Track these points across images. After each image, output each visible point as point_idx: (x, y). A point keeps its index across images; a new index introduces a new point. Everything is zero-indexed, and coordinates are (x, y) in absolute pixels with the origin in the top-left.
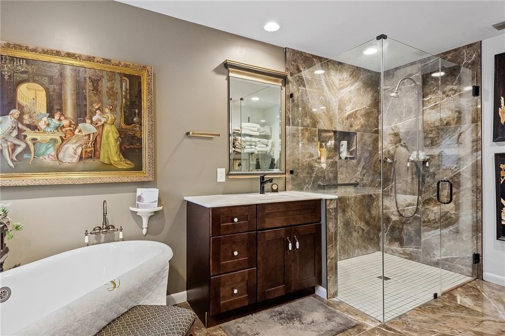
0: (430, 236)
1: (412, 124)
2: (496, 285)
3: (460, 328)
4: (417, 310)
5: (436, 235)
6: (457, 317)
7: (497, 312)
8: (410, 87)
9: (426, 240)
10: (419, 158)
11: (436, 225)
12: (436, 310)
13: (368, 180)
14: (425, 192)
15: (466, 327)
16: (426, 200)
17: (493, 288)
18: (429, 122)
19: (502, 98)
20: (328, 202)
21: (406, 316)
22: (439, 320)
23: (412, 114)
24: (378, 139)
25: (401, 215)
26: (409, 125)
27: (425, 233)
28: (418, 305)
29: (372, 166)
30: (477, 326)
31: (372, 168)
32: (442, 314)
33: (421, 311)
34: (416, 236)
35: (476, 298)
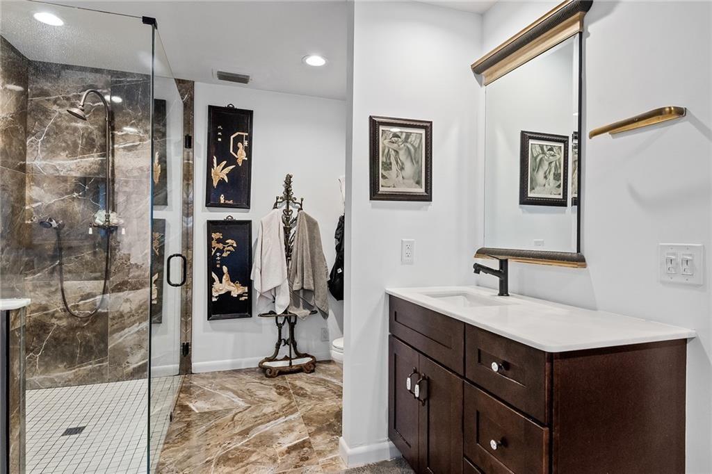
0: (122, 338)
1: (94, 166)
2: (206, 373)
3: (225, 439)
4: (167, 448)
5: (132, 334)
6: (211, 428)
7: (233, 401)
8: (92, 107)
9: (114, 346)
10: (109, 221)
11: (132, 319)
12: (186, 435)
13: (7, 260)
14: (115, 273)
15: (227, 434)
16: (117, 285)
17: (208, 378)
18: (123, 169)
19: (215, 157)
20: (12, 316)
21: (163, 464)
22: (199, 444)
23: (95, 150)
24: (25, 183)
25: (72, 315)
26: (90, 167)
27: (114, 335)
28: (162, 442)
29: (15, 233)
30: (234, 427)
31: (16, 237)
32: (196, 435)
33: (173, 447)
34: (98, 344)
35: (206, 397)
